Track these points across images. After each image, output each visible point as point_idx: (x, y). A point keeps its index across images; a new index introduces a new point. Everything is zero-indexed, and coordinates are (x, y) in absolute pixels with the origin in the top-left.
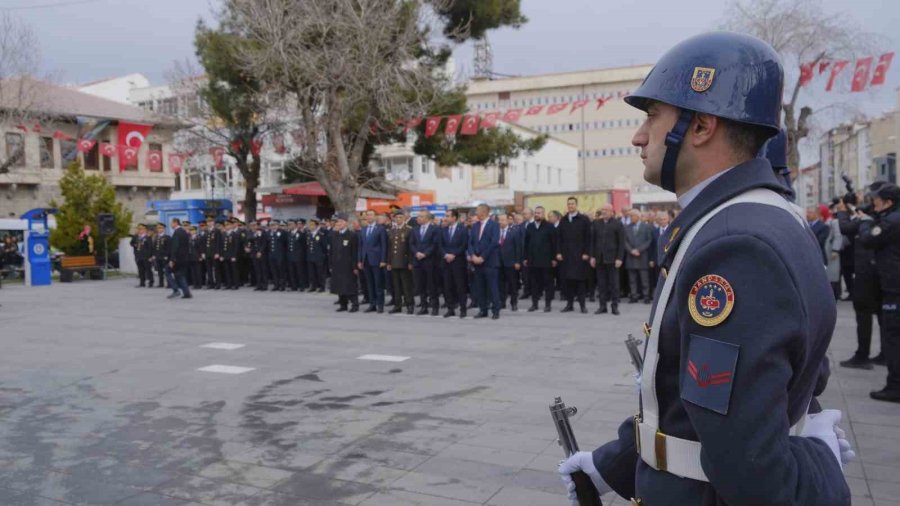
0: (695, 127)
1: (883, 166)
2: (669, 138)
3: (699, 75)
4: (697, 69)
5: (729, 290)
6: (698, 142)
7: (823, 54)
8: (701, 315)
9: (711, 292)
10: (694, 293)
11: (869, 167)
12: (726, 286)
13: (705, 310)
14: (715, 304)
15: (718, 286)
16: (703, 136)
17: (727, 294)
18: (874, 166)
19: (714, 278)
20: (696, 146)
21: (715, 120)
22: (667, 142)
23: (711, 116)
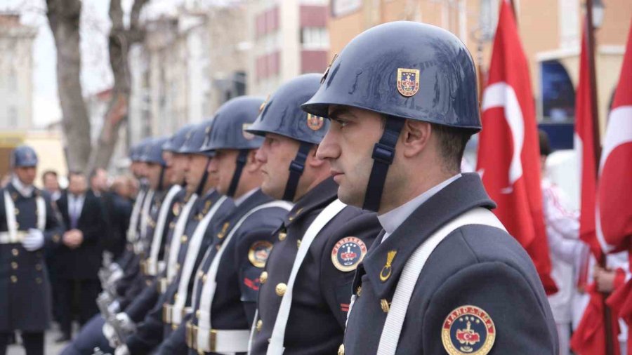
0: (406, 136)
2: (378, 150)
3: (404, 78)
4: (400, 71)
5: (488, 322)
6: (411, 152)
8: (460, 350)
9: (469, 325)
10: (447, 326)
12: (484, 317)
13: (464, 345)
14: (474, 338)
15: (476, 318)
16: (416, 145)
17: (488, 326)
19: (469, 310)
20: (407, 157)
21: (429, 127)
22: (375, 155)
23: (424, 123)
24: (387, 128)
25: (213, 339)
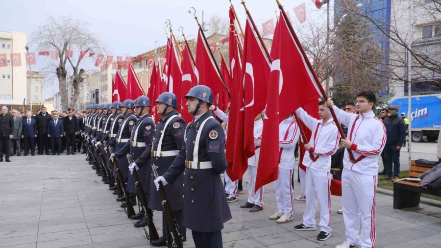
1: (94, 94)
2: (198, 105)
7: (89, 48)
9: (213, 133)
11: (88, 94)
16: (204, 106)
18: (90, 94)
23: (205, 102)
24: (199, 102)
25: (137, 144)
